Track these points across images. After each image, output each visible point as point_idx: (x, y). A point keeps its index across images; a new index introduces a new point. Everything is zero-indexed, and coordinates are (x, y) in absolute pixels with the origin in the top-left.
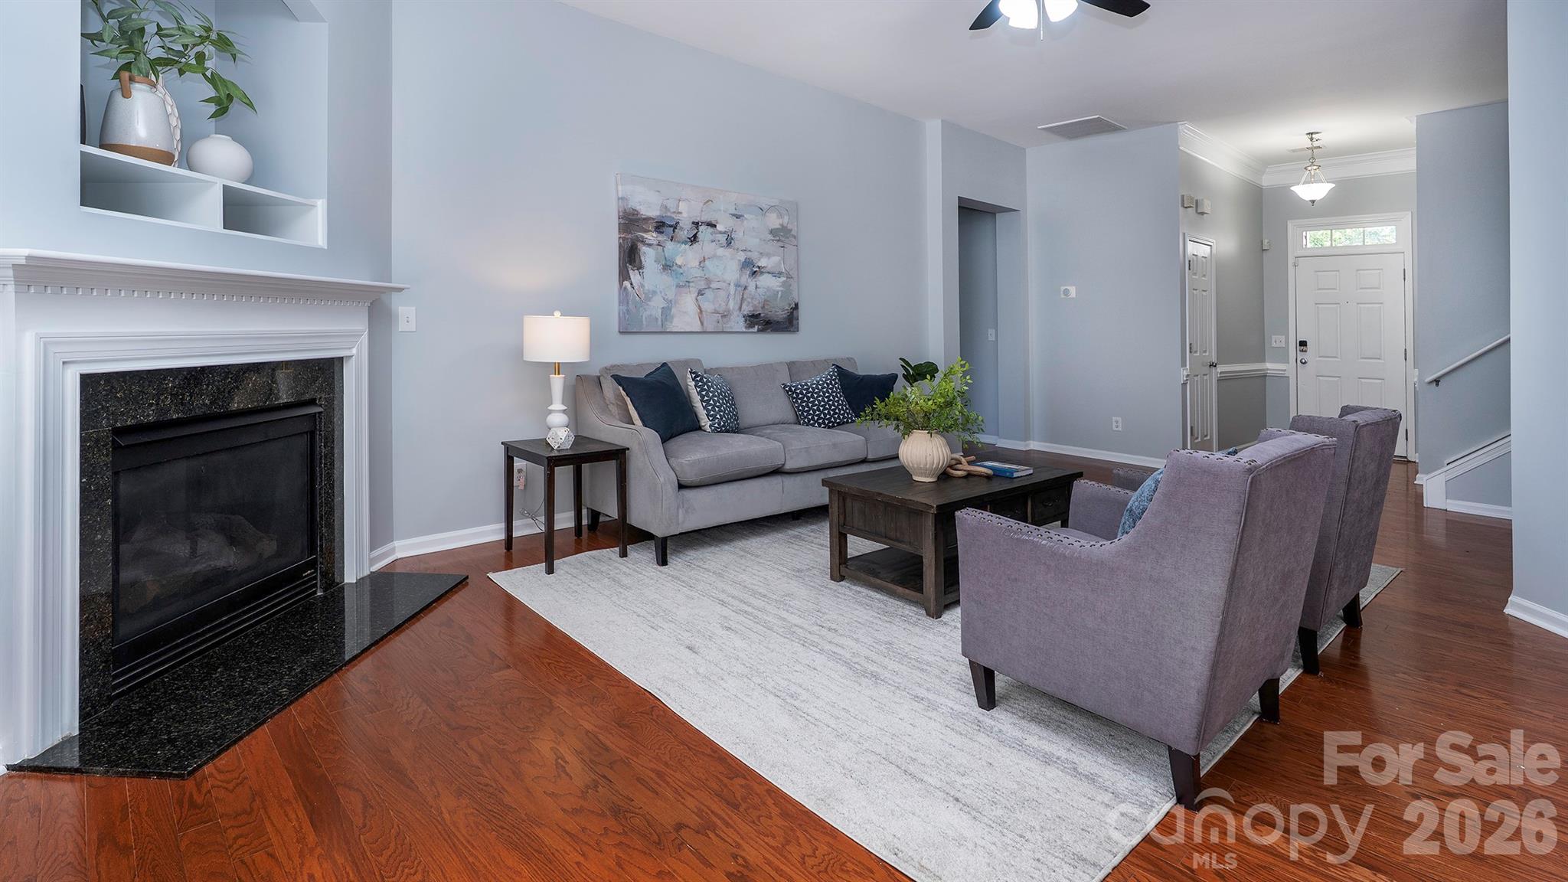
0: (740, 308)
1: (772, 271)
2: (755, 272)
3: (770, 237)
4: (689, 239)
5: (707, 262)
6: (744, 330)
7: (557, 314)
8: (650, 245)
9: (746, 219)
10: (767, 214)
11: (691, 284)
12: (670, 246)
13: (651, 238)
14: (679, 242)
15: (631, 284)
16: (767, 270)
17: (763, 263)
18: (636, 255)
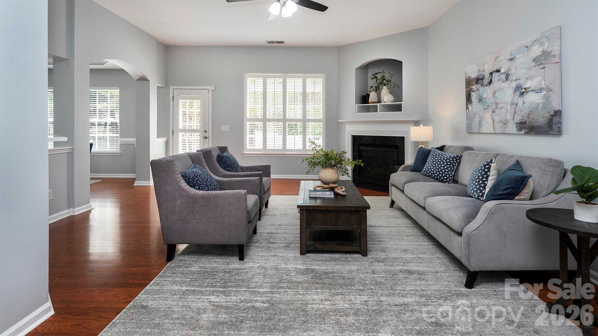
0: (514, 118)
1: (534, 89)
2: (523, 92)
3: (534, 64)
4: (488, 83)
5: (496, 93)
6: (516, 132)
7: (421, 125)
8: (474, 91)
9: (517, 59)
10: (531, 48)
11: (490, 107)
12: (481, 89)
13: (475, 88)
14: (484, 86)
15: (469, 111)
16: (531, 89)
17: (528, 84)
18: (470, 97)
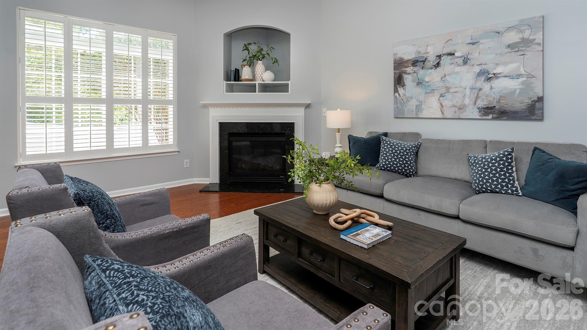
0: (475, 103)
1: (509, 75)
2: (490, 78)
3: (509, 50)
4: (434, 66)
5: (447, 77)
6: (479, 117)
8: (409, 74)
9: (482, 43)
10: (504, 34)
11: (435, 91)
12: (421, 72)
13: (410, 70)
14: (427, 69)
15: (399, 94)
16: (504, 74)
17: (498, 70)
18: (402, 80)
